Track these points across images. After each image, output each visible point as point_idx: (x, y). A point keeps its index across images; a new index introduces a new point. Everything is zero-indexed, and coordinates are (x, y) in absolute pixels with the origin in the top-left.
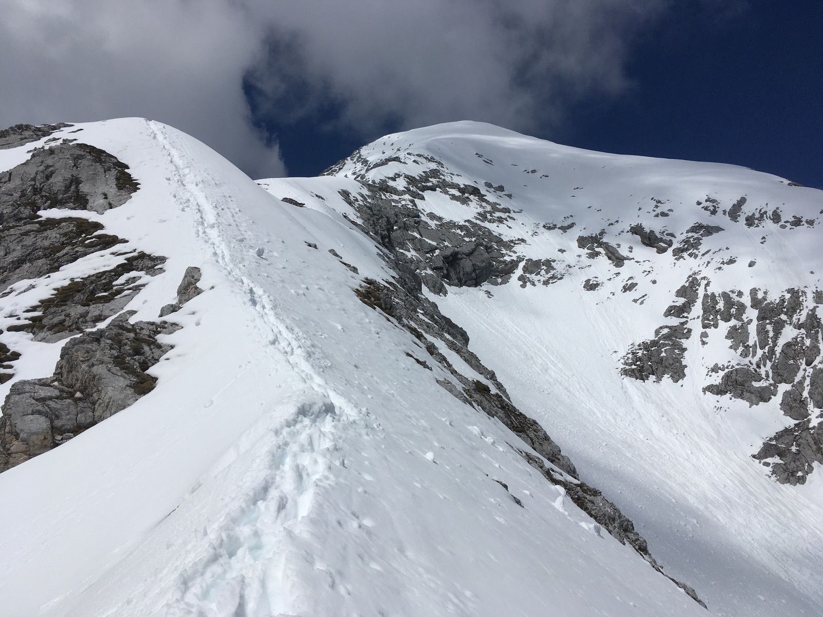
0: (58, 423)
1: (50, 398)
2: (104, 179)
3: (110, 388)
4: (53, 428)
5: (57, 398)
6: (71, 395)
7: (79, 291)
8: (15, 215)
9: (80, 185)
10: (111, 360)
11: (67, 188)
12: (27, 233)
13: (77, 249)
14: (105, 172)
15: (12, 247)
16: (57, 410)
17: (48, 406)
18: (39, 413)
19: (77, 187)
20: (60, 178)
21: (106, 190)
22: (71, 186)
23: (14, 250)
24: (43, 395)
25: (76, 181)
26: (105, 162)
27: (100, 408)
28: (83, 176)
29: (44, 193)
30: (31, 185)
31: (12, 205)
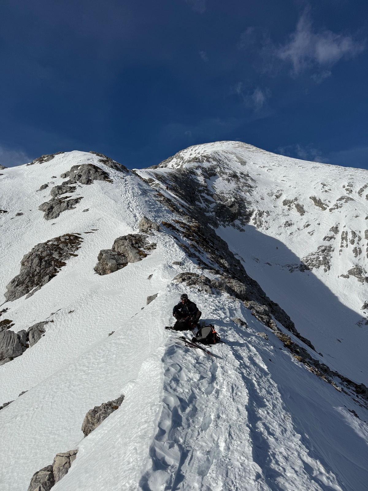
0: (118, 262)
3: (132, 253)
5: (117, 255)
6: (120, 255)
10: (131, 245)
14: (100, 176)
17: (115, 257)
18: (113, 259)
20: (85, 178)
24: (113, 254)
26: (99, 172)
27: (129, 259)
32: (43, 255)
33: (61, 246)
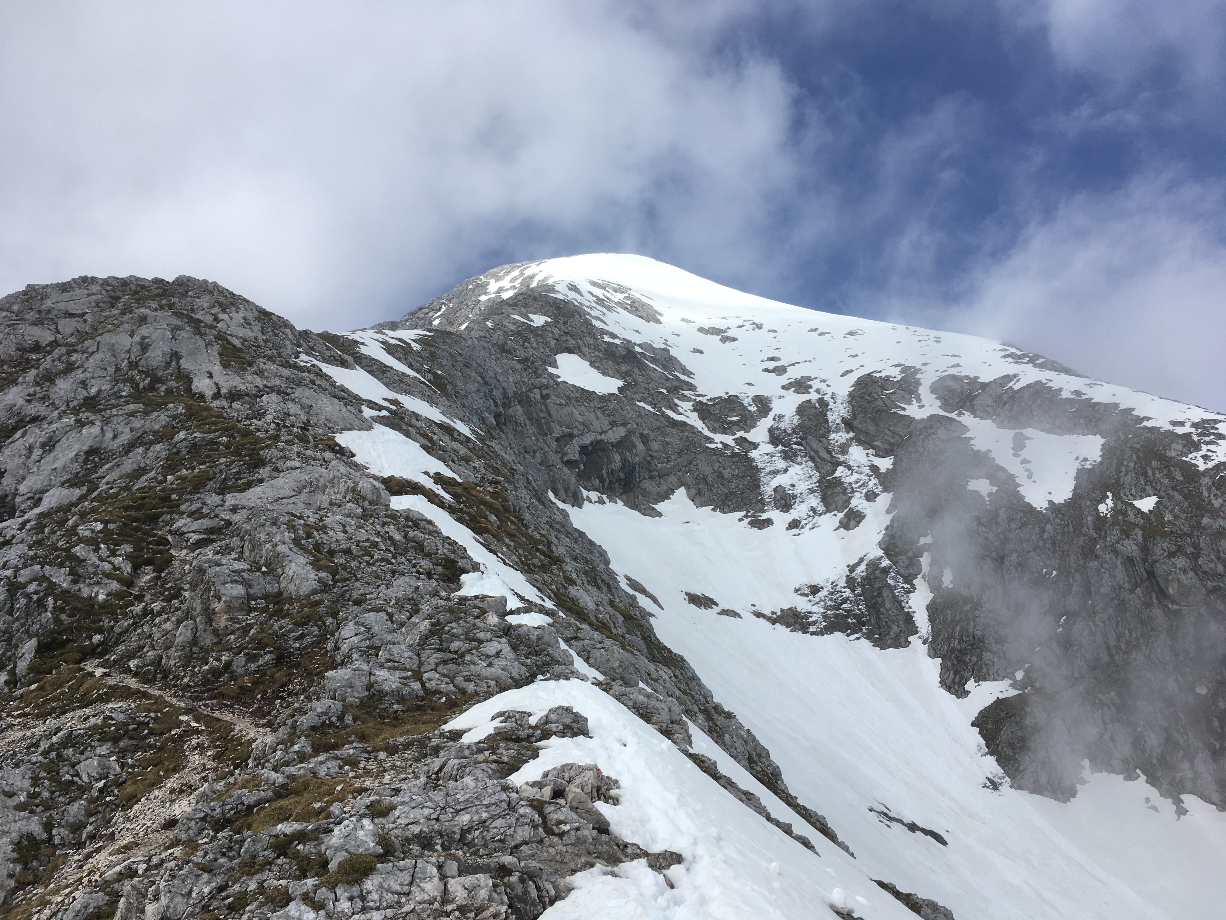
0: (252, 591)
1: (243, 571)
2: (205, 355)
3: (293, 564)
4: (248, 595)
5: (249, 570)
6: (259, 570)
7: (210, 480)
8: (115, 393)
9: (181, 361)
10: (291, 541)
11: (168, 365)
12: (132, 414)
13: (195, 435)
14: (206, 346)
15: (120, 429)
16: (250, 580)
17: (242, 576)
18: (236, 582)
19: (178, 363)
20: (159, 353)
21: (210, 368)
22: (171, 361)
23: (122, 433)
24: (237, 568)
25: (176, 356)
26: (205, 334)
27: (285, 581)
28: (183, 352)
29: (140, 369)
30: (125, 358)
31: (110, 381)
32: (21, 580)
33: (79, 550)
